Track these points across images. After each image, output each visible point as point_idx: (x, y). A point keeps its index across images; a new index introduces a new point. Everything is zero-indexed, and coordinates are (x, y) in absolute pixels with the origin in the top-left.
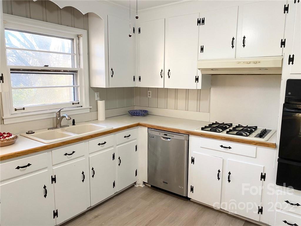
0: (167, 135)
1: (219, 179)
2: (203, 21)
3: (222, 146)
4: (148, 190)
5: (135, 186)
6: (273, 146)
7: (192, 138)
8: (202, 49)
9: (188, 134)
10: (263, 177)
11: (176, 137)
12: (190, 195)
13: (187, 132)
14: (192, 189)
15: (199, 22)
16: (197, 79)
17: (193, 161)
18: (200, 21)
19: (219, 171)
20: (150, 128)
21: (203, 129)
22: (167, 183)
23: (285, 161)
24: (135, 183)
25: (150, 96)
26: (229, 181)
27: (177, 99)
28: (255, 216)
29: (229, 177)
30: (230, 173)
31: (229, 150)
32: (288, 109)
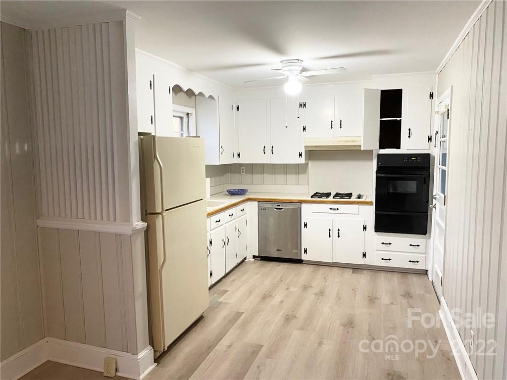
0: (280, 206)
1: (330, 236)
2: (305, 105)
5: (246, 260)
6: (370, 203)
7: (304, 206)
8: (304, 129)
9: (301, 202)
10: (365, 228)
12: (304, 257)
14: (306, 251)
16: (300, 155)
17: (306, 225)
19: (330, 230)
20: (259, 201)
21: (312, 197)
22: (281, 250)
23: (380, 213)
24: (245, 258)
25: (243, 172)
26: (339, 236)
27: (275, 174)
28: (360, 261)
29: (339, 233)
30: (339, 230)
31: (337, 211)
32: (379, 175)
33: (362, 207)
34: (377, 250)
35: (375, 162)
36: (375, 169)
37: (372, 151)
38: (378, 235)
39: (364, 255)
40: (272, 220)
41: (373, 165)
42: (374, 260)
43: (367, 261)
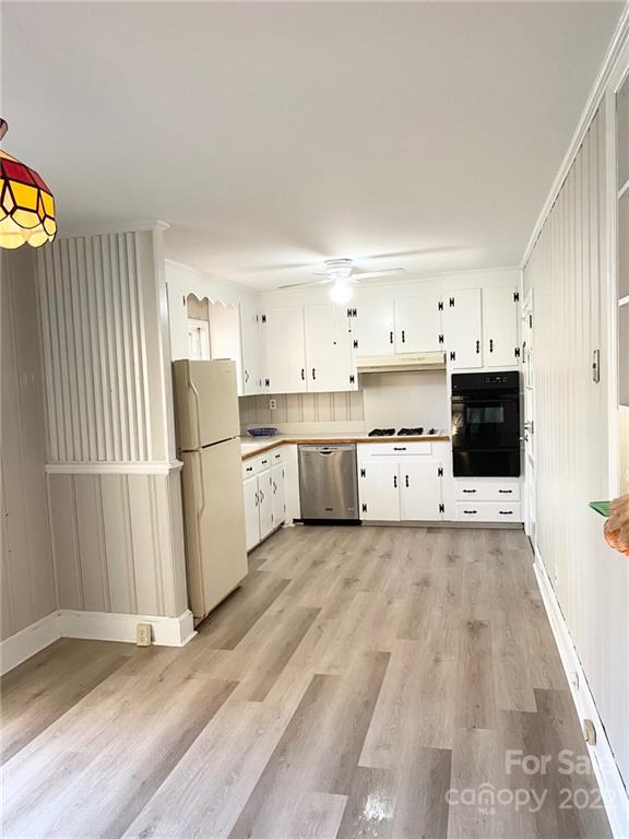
0: (327, 449)
1: (396, 486)
2: (355, 313)
3: (396, 449)
4: (302, 529)
5: (283, 527)
6: (446, 439)
7: (360, 447)
8: (356, 344)
9: (356, 442)
10: (441, 472)
11: (340, 449)
12: (363, 516)
13: (353, 441)
14: (365, 508)
15: (349, 313)
16: (352, 379)
17: (363, 473)
18: (351, 312)
19: (395, 477)
21: (370, 435)
24: (282, 524)
25: (273, 406)
26: (407, 485)
27: (318, 407)
28: (436, 516)
29: (407, 481)
30: (407, 477)
31: (404, 452)
33: (436, 444)
34: (458, 501)
35: (449, 385)
36: (449, 394)
37: (445, 370)
38: (458, 481)
39: (442, 508)
40: (318, 470)
41: (447, 389)
42: (454, 514)
43: (447, 516)
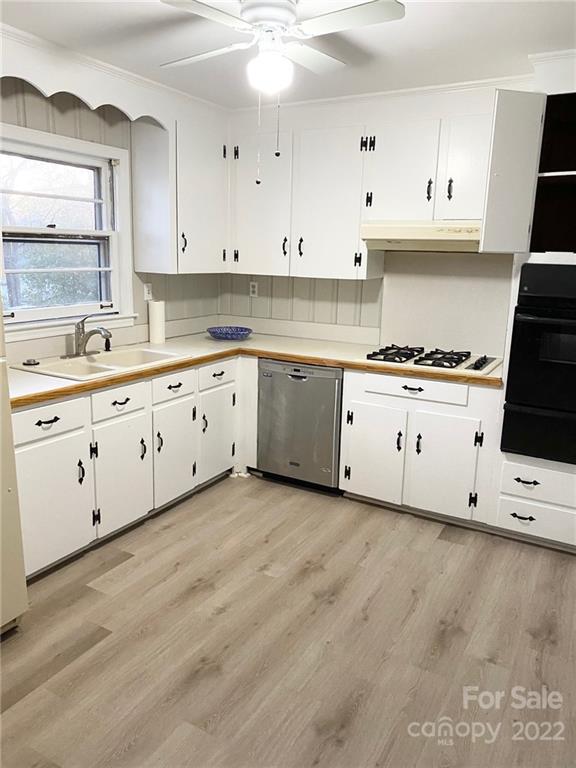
0: (299, 371)
1: (399, 448)
2: (373, 144)
3: (405, 387)
4: (258, 483)
5: (231, 476)
7: (348, 376)
8: (369, 200)
10: (479, 439)
11: (318, 374)
12: (344, 484)
13: (341, 363)
14: (348, 473)
15: (364, 144)
17: (350, 418)
18: (366, 142)
19: (400, 434)
20: (262, 357)
21: (369, 357)
22: (298, 465)
23: (517, 408)
24: (231, 471)
25: (254, 292)
26: (419, 451)
27: (314, 300)
28: (463, 511)
29: (418, 443)
30: (419, 437)
31: (419, 395)
32: (522, 317)
33: (477, 391)
34: (503, 493)
35: (515, 284)
36: (514, 303)
37: (511, 255)
38: (508, 460)
39: (473, 500)
40: (283, 400)
41: (509, 293)
42: (493, 513)
43: (479, 514)
